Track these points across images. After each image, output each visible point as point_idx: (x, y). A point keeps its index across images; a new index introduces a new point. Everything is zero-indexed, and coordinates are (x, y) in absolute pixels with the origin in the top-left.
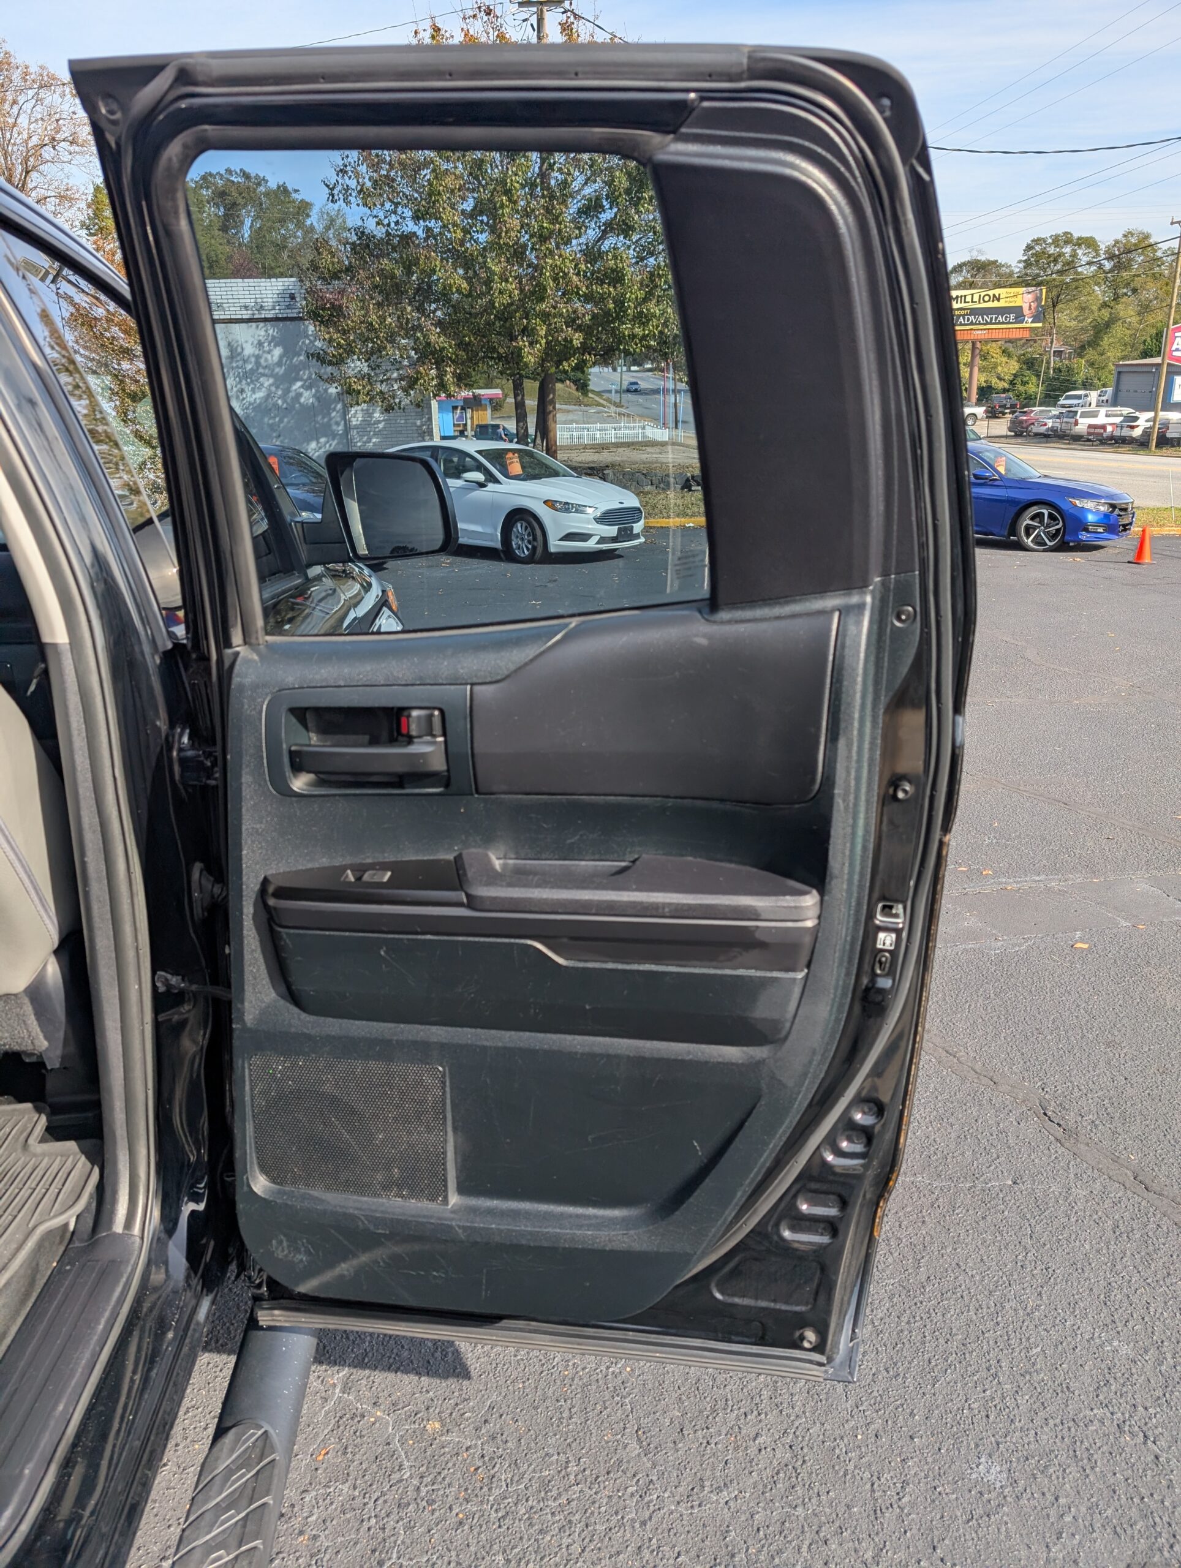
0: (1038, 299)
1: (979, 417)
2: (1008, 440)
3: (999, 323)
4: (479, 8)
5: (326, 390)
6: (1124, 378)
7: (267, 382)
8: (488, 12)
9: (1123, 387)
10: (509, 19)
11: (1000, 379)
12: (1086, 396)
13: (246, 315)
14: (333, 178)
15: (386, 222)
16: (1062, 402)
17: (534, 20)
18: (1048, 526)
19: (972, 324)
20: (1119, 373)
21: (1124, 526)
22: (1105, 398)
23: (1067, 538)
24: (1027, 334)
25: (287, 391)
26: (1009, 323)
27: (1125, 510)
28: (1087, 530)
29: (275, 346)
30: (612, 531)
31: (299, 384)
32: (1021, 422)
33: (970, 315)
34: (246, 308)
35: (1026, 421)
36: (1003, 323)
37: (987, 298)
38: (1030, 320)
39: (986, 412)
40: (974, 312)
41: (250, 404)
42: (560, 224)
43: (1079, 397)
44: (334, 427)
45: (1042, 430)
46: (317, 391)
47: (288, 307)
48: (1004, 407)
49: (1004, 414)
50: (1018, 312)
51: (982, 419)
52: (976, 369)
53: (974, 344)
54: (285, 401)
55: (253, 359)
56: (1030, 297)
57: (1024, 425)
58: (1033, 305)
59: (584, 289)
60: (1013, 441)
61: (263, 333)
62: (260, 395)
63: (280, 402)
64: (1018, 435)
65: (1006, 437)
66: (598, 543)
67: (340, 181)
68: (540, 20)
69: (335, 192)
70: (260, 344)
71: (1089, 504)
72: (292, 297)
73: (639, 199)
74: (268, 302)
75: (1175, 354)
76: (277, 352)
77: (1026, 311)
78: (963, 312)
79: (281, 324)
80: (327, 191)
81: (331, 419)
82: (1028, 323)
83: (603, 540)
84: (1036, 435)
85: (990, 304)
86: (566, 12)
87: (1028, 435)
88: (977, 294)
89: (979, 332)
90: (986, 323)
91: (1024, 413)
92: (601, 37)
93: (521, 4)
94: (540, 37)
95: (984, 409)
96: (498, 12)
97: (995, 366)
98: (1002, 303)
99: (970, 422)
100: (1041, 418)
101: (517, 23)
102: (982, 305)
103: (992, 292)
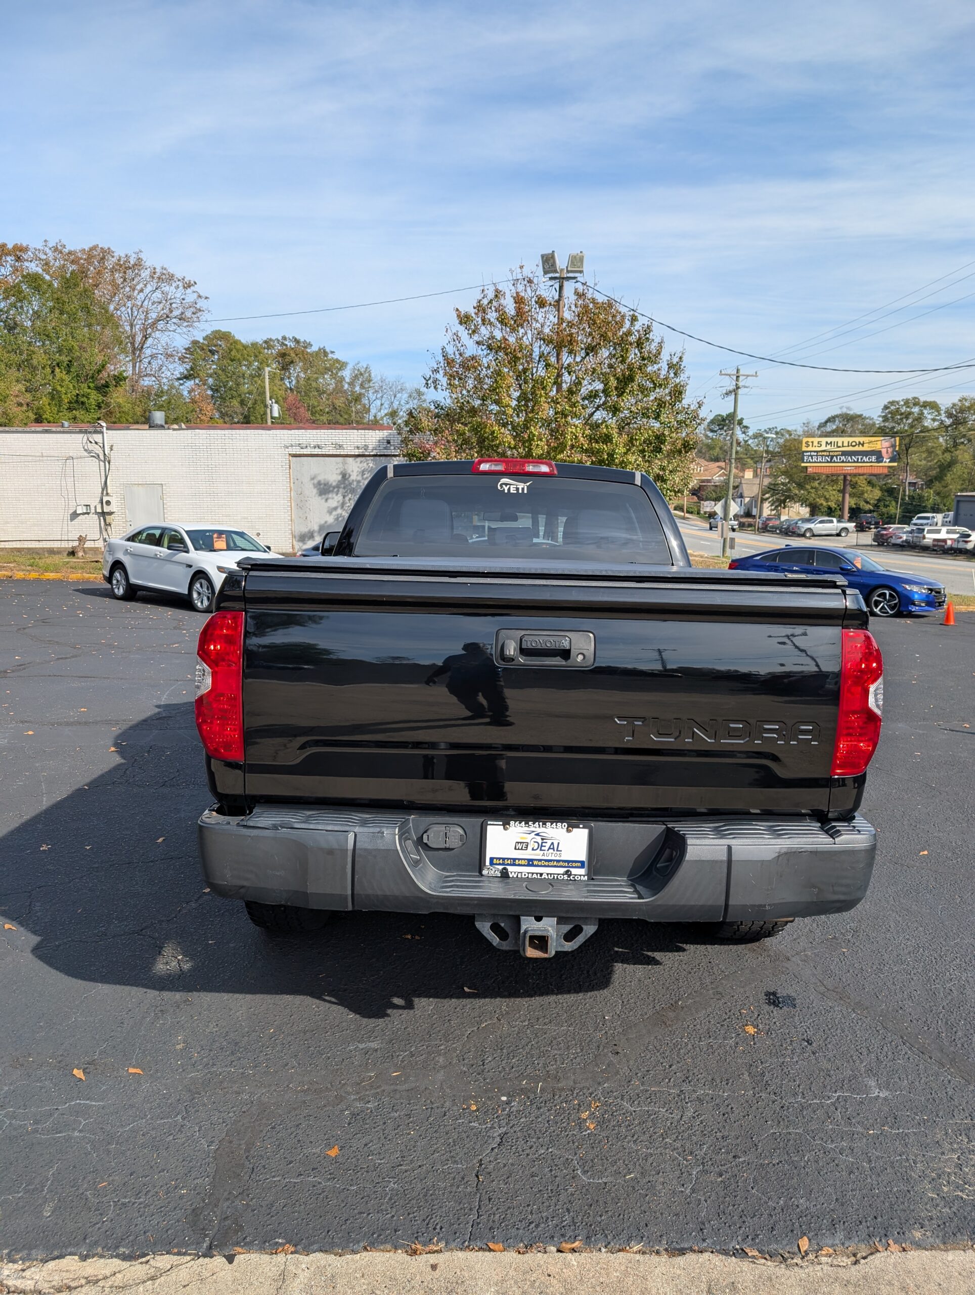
0: (894, 446)
1: (850, 530)
2: (873, 548)
3: (864, 462)
4: (524, 279)
6: (962, 505)
8: (530, 281)
9: (962, 512)
10: (542, 285)
11: (867, 502)
12: (933, 517)
13: (357, 452)
14: (428, 373)
16: (915, 521)
17: (557, 286)
18: (889, 601)
19: (843, 462)
20: (958, 502)
21: (939, 603)
22: (948, 520)
23: (901, 609)
24: (886, 471)
26: (871, 462)
27: (939, 593)
28: (914, 605)
32: (883, 535)
33: (842, 455)
34: (358, 448)
35: (886, 534)
36: (867, 462)
37: (854, 444)
38: (888, 460)
39: (856, 527)
40: (844, 453)
42: (576, 407)
43: (927, 518)
45: (899, 541)
47: (385, 448)
48: (870, 523)
49: (870, 529)
50: (878, 455)
51: (853, 532)
52: (847, 496)
53: (845, 477)
56: (887, 444)
57: (885, 537)
58: (890, 450)
59: (586, 445)
60: (877, 549)
61: (365, 465)
64: (880, 545)
65: (871, 546)
67: (432, 376)
68: (561, 287)
69: (429, 382)
71: (915, 589)
72: (389, 442)
74: (373, 445)
78: (836, 454)
79: (378, 458)
80: (425, 382)
82: (886, 462)
84: (895, 545)
85: (857, 448)
86: (577, 282)
87: (888, 545)
88: (846, 440)
89: (849, 467)
90: (855, 462)
91: (885, 529)
92: (601, 299)
93: (551, 279)
94: (560, 296)
95: (854, 524)
96: (535, 281)
97: (863, 493)
98: (866, 448)
99: (843, 534)
100: (898, 533)
101: (546, 287)
102: (851, 449)
103: (857, 440)
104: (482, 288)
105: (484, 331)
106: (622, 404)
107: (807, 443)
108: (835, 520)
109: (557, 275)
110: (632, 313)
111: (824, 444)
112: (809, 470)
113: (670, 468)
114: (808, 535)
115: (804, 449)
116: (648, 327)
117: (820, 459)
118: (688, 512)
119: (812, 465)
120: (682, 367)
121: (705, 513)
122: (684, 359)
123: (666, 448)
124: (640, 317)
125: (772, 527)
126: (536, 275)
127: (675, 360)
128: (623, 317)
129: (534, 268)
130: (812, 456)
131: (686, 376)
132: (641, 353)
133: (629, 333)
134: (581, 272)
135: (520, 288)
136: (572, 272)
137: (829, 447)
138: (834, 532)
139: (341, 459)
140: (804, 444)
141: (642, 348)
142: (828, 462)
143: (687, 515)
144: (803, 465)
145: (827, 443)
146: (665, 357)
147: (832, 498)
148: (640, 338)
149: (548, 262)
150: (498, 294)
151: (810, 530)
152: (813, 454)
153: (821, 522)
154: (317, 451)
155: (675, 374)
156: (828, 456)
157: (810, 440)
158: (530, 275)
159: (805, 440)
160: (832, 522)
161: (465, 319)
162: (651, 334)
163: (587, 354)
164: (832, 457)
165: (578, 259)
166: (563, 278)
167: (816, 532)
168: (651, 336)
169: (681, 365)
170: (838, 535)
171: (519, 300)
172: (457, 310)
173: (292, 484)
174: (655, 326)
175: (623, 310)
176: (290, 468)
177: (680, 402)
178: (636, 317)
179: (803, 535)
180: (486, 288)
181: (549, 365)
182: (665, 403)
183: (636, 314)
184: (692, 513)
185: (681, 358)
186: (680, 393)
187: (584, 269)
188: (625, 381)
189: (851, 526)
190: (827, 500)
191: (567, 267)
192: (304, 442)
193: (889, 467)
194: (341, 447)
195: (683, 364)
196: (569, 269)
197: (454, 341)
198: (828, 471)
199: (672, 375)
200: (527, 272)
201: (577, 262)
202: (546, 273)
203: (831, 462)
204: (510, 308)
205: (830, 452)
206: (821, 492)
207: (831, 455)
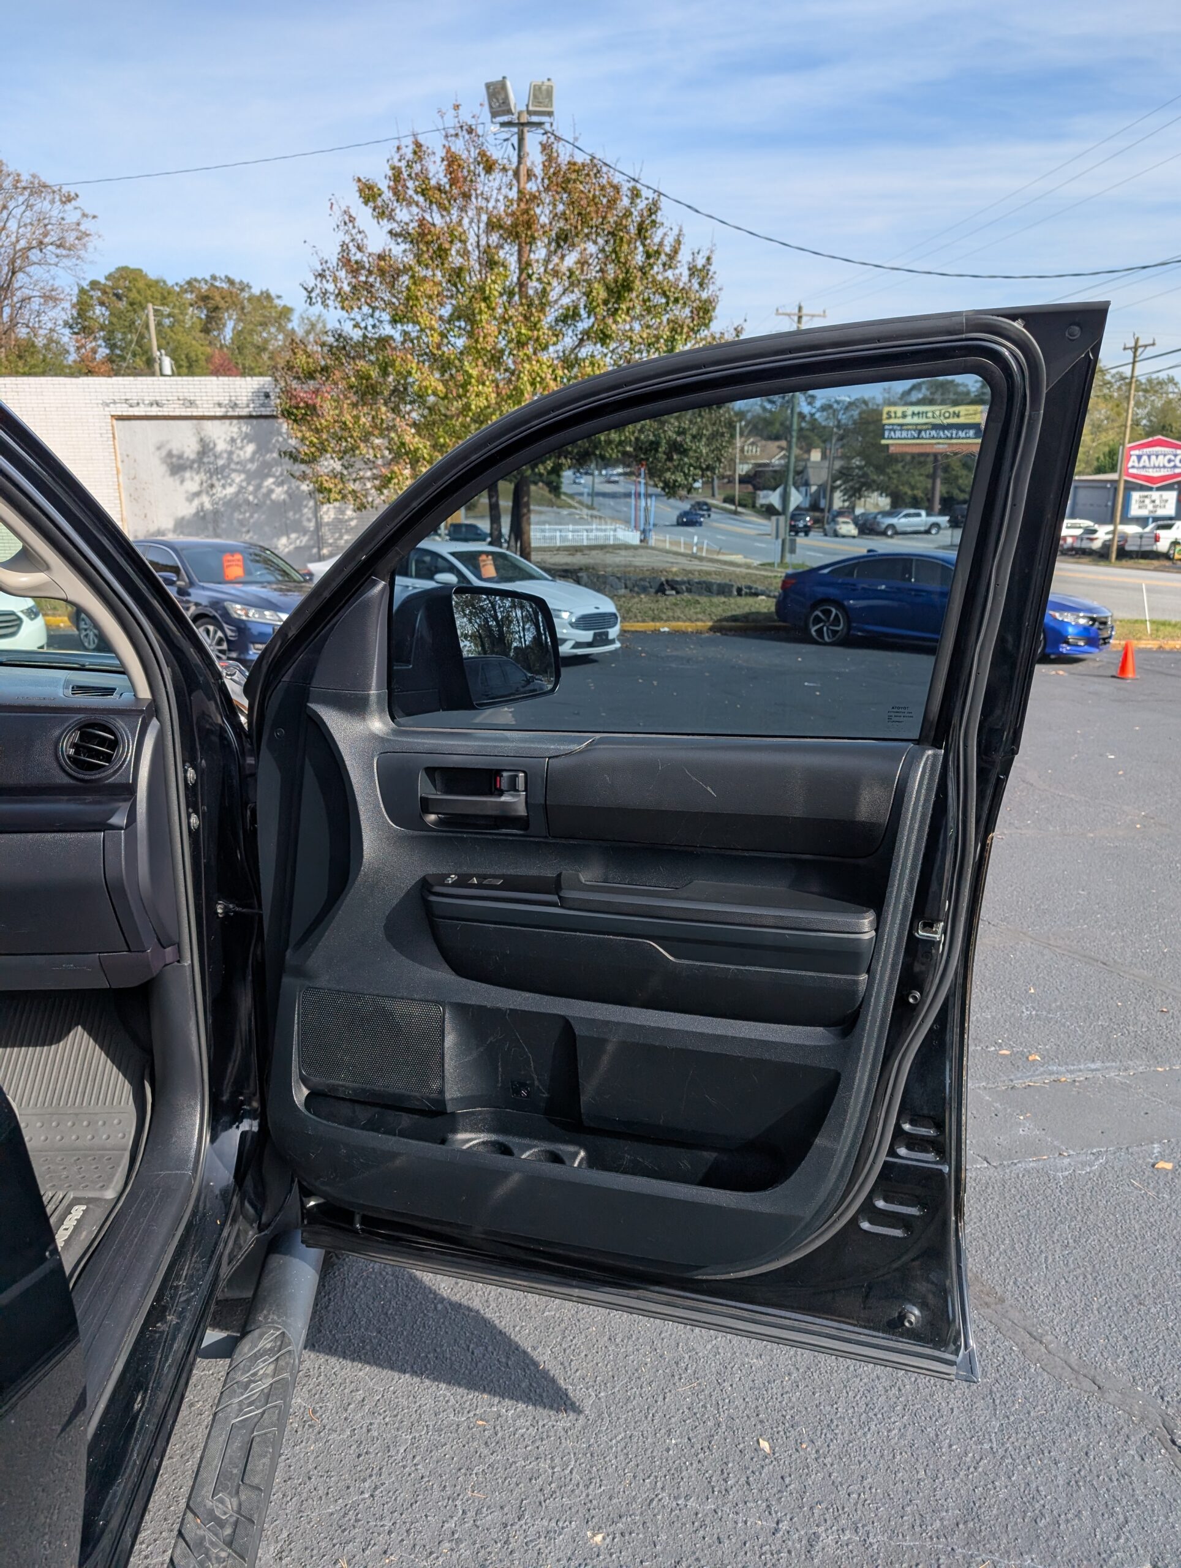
1: (943, 526)
3: (960, 438)
4: (461, 127)
5: (298, 487)
7: (238, 478)
8: (470, 131)
9: (1079, 501)
10: (490, 139)
11: (962, 491)
13: (219, 412)
14: (311, 282)
15: (363, 325)
17: (515, 140)
19: (933, 438)
21: (1104, 639)
23: (1048, 650)
25: (259, 487)
26: (969, 438)
27: (1105, 623)
28: (1068, 643)
29: (250, 441)
30: (587, 636)
31: (271, 480)
33: (932, 429)
34: (220, 405)
36: (963, 438)
37: (947, 415)
39: (949, 521)
40: (935, 427)
41: (220, 499)
42: (538, 330)
44: (306, 524)
46: (289, 488)
47: (263, 405)
51: (946, 528)
52: (938, 482)
53: (936, 457)
54: (255, 497)
55: (225, 455)
61: (236, 429)
62: (231, 490)
63: (251, 498)
66: (574, 647)
67: (319, 285)
68: (521, 140)
69: (313, 295)
70: (233, 440)
71: (1068, 617)
72: (267, 396)
73: (617, 310)
74: (243, 400)
75: (1131, 471)
76: (250, 448)
78: (924, 427)
79: (255, 422)
80: (305, 294)
81: (302, 515)
83: (578, 645)
85: (950, 420)
86: (545, 132)
88: (937, 409)
89: (941, 444)
90: (947, 438)
92: (580, 158)
93: (503, 124)
94: (520, 158)
95: (947, 518)
96: (480, 131)
97: (957, 478)
98: (962, 419)
99: (934, 531)
101: (498, 142)
102: (943, 421)
103: (951, 408)
104: (396, 143)
105: (403, 214)
106: (614, 327)
107: (888, 413)
108: (923, 513)
109: (514, 118)
110: (632, 183)
111: (909, 415)
112: (892, 450)
113: (694, 431)
114: (889, 533)
115: (885, 422)
116: (655, 203)
117: (904, 434)
118: (740, 505)
119: (894, 442)
120: (711, 273)
121: (762, 506)
122: (714, 260)
124: (643, 190)
126: (480, 121)
127: (700, 262)
128: (617, 188)
129: (477, 110)
130: (894, 431)
131: (716, 288)
132: (644, 245)
133: (628, 214)
134: (550, 114)
136: (536, 113)
137: (916, 420)
138: (922, 529)
139: (195, 422)
140: (885, 416)
141: (645, 238)
142: (914, 438)
143: (740, 509)
144: (884, 442)
145: (913, 413)
146: (684, 256)
147: (919, 485)
148: (643, 222)
149: (497, 94)
150: (418, 149)
151: (892, 526)
152: (895, 427)
153: (907, 516)
154: (154, 411)
155: (701, 284)
156: (914, 430)
157: (893, 409)
158: (472, 122)
159: (886, 409)
160: (919, 515)
161: (369, 193)
162: (659, 213)
163: (559, 246)
164: (920, 432)
165: (544, 93)
166: (523, 124)
167: (900, 529)
168: (659, 217)
169: (708, 270)
170: (928, 532)
171: (452, 161)
173: (120, 464)
174: (664, 203)
175: (617, 179)
176: (114, 437)
177: (707, 326)
178: (639, 190)
179: (883, 533)
180: (402, 143)
181: (496, 263)
182: (682, 327)
183: (639, 186)
184: (745, 506)
185: (709, 259)
186: (706, 311)
187: (555, 108)
188: (619, 290)
189: (944, 520)
190: (913, 488)
191: (527, 106)
192: (134, 398)
194: (192, 403)
195: (712, 268)
196: (531, 108)
197: (345, 223)
198: (916, 450)
199: (696, 286)
200: (466, 117)
201: (542, 95)
202: (494, 114)
203: (918, 438)
204: (437, 172)
205: (917, 425)
206: (905, 478)
207: (919, 430)
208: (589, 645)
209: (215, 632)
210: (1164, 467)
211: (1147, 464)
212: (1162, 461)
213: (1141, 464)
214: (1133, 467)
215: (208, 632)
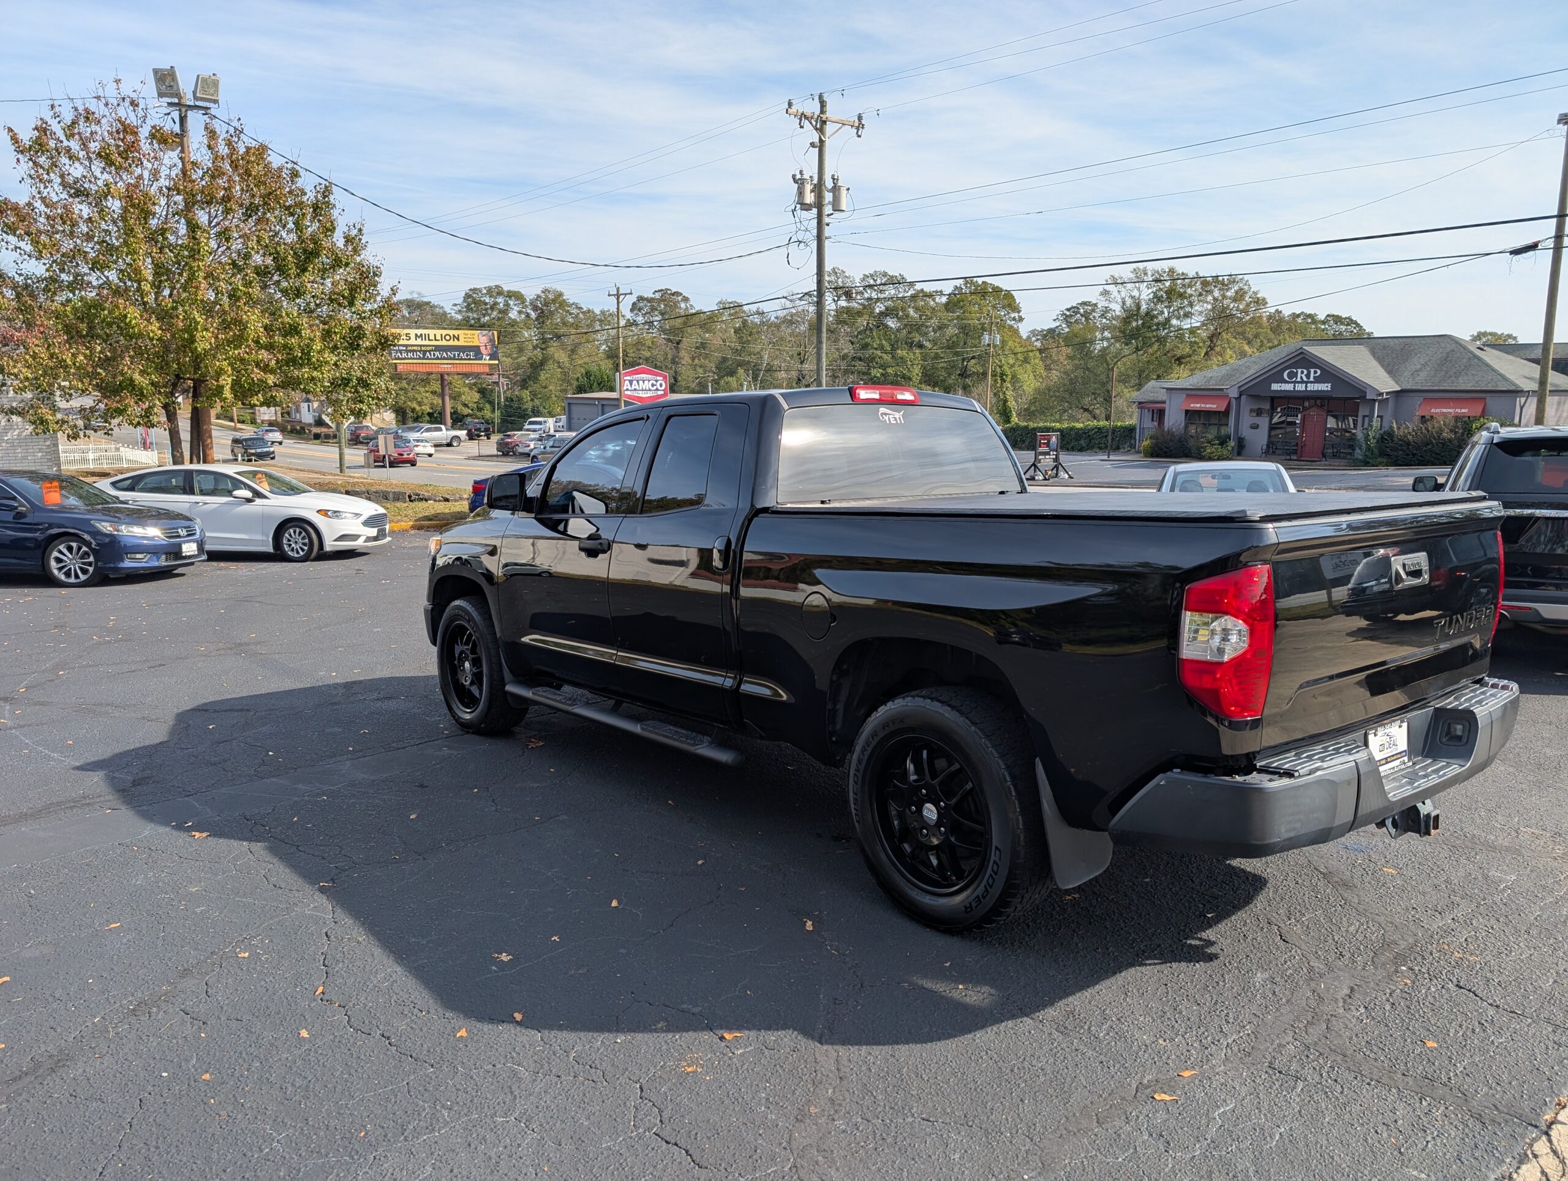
0: (492, 340)
1: (462, 439)
2: (499, 459)
3: (462, 359)
4: (123, 99)
6: (573, 408)
9: (575, 416)
11: (465, 405)
12: (545, 422)
16: (527, 427)
17: (177, 116)
19: (437, 358)
20: (567, 404)
22: (561, 424)
24: (487, 370)
26: (470, 359)
30: (373, 532)
32: (508, 443)
33: (435, 351)
35: (511, 443)
36: (465, 359)
37: (448, 338)
38: (488, 358)
39: (469, 433)
40: (438, 348)
43: (540, 423)
48: (479, 430)
49: (479, 436)
50: (476, 350)
52: (447, 398)
53: (442, 376)
56: (484, 340)
57: (510, 446)
60: (504, 459)
65: (497, 456)
66: (365, 541)
68: (184, 118)
75: (626, 392)
77: (483, 349)
78: (428, 348)
83: (368, 539)
84: (522, 454)
85: (451, 343)
86: (206, 114)
87: (514, 454)
88: (439, 333)
89: (446, 366)
90: (451, 359)
91: (509, 436)
93: (170, 104)
94: (182, 129)
95: (466, 432)
96: (142, 105)
97: (459, 395)
98: (461, 343)
99: (455, 444)
100: (523, 439)
102: (444, 343)
103: (451, 332)
104: (50, 102)
108: (443, 427)
109: (179, 101)
111: (413, 336)
112: (400, 367)
117: (411, 354)
118: (239, 422)
119: (403, 362)
120: (363, 242)
121: (263, 422)
122: (364, 232)
123: (365, 344)
124: (302, 172)
125: (364, 438)
126: (144, 96)
127: (354, 232)
130: (401, 351)
131: (369, 254)
134: (216, 102)
135: (122, 113)
136: (202, 99)
137: (419, 342)
138: (444, 442)
142: (420, 358)
143: (239, 426)
145: (416, 335)
147: (425, 401)
149: (165, 80)
152: (401, 348)
153: (428, 430)
155: (355, 250)
156: (420, 351)
158: (134, 96)
160: (440, 429)
165: (211, 83)
166: (188, 106)
169: (360, 240)
170: (449, 445)
172: (10, 130)
174: (336, 190)
175: (278, 160)
178: (297, 171)
180: (56, 103)
184: (243, 422)
185: (360, 230)
187: (221, 98)
189: (463, 434)
190: (420, 404)
191: (194, 93)
193: (490, 365)
195: (364, 239)
196: (197, 95)
198: (423, 369)
200: (126, 90)
201: (208, 86)
202: (161, 95)
203: (424, 358)
205: (421, 346)
206: (410, 394)
207: (424, 351)
208: (376, 539)
209: (79, 548)
210: (650, 390)
211: (637, 387)
212: (647, 385)
213: (633, 387)
214: (627, 390)
215: (70, 549)
